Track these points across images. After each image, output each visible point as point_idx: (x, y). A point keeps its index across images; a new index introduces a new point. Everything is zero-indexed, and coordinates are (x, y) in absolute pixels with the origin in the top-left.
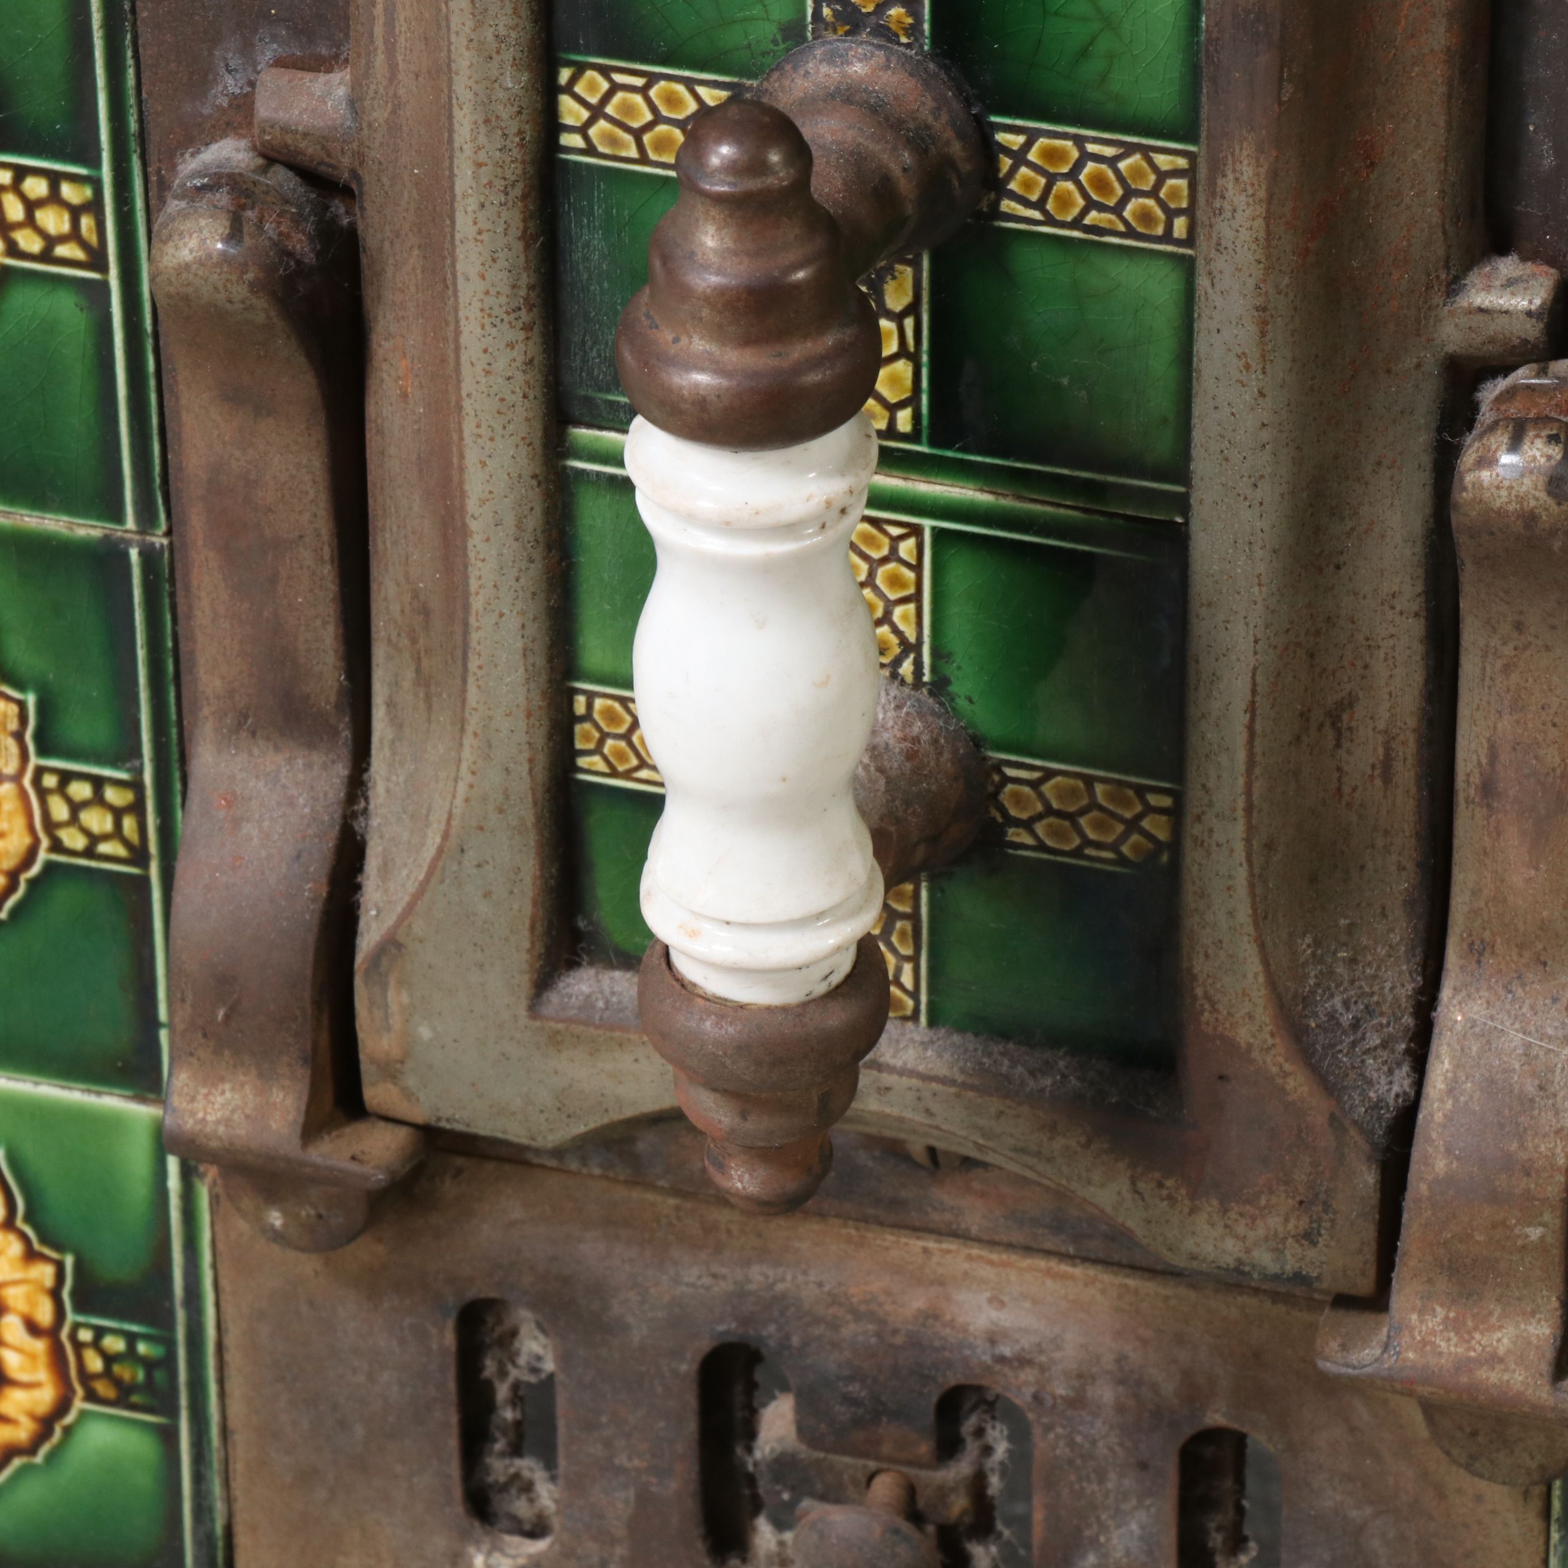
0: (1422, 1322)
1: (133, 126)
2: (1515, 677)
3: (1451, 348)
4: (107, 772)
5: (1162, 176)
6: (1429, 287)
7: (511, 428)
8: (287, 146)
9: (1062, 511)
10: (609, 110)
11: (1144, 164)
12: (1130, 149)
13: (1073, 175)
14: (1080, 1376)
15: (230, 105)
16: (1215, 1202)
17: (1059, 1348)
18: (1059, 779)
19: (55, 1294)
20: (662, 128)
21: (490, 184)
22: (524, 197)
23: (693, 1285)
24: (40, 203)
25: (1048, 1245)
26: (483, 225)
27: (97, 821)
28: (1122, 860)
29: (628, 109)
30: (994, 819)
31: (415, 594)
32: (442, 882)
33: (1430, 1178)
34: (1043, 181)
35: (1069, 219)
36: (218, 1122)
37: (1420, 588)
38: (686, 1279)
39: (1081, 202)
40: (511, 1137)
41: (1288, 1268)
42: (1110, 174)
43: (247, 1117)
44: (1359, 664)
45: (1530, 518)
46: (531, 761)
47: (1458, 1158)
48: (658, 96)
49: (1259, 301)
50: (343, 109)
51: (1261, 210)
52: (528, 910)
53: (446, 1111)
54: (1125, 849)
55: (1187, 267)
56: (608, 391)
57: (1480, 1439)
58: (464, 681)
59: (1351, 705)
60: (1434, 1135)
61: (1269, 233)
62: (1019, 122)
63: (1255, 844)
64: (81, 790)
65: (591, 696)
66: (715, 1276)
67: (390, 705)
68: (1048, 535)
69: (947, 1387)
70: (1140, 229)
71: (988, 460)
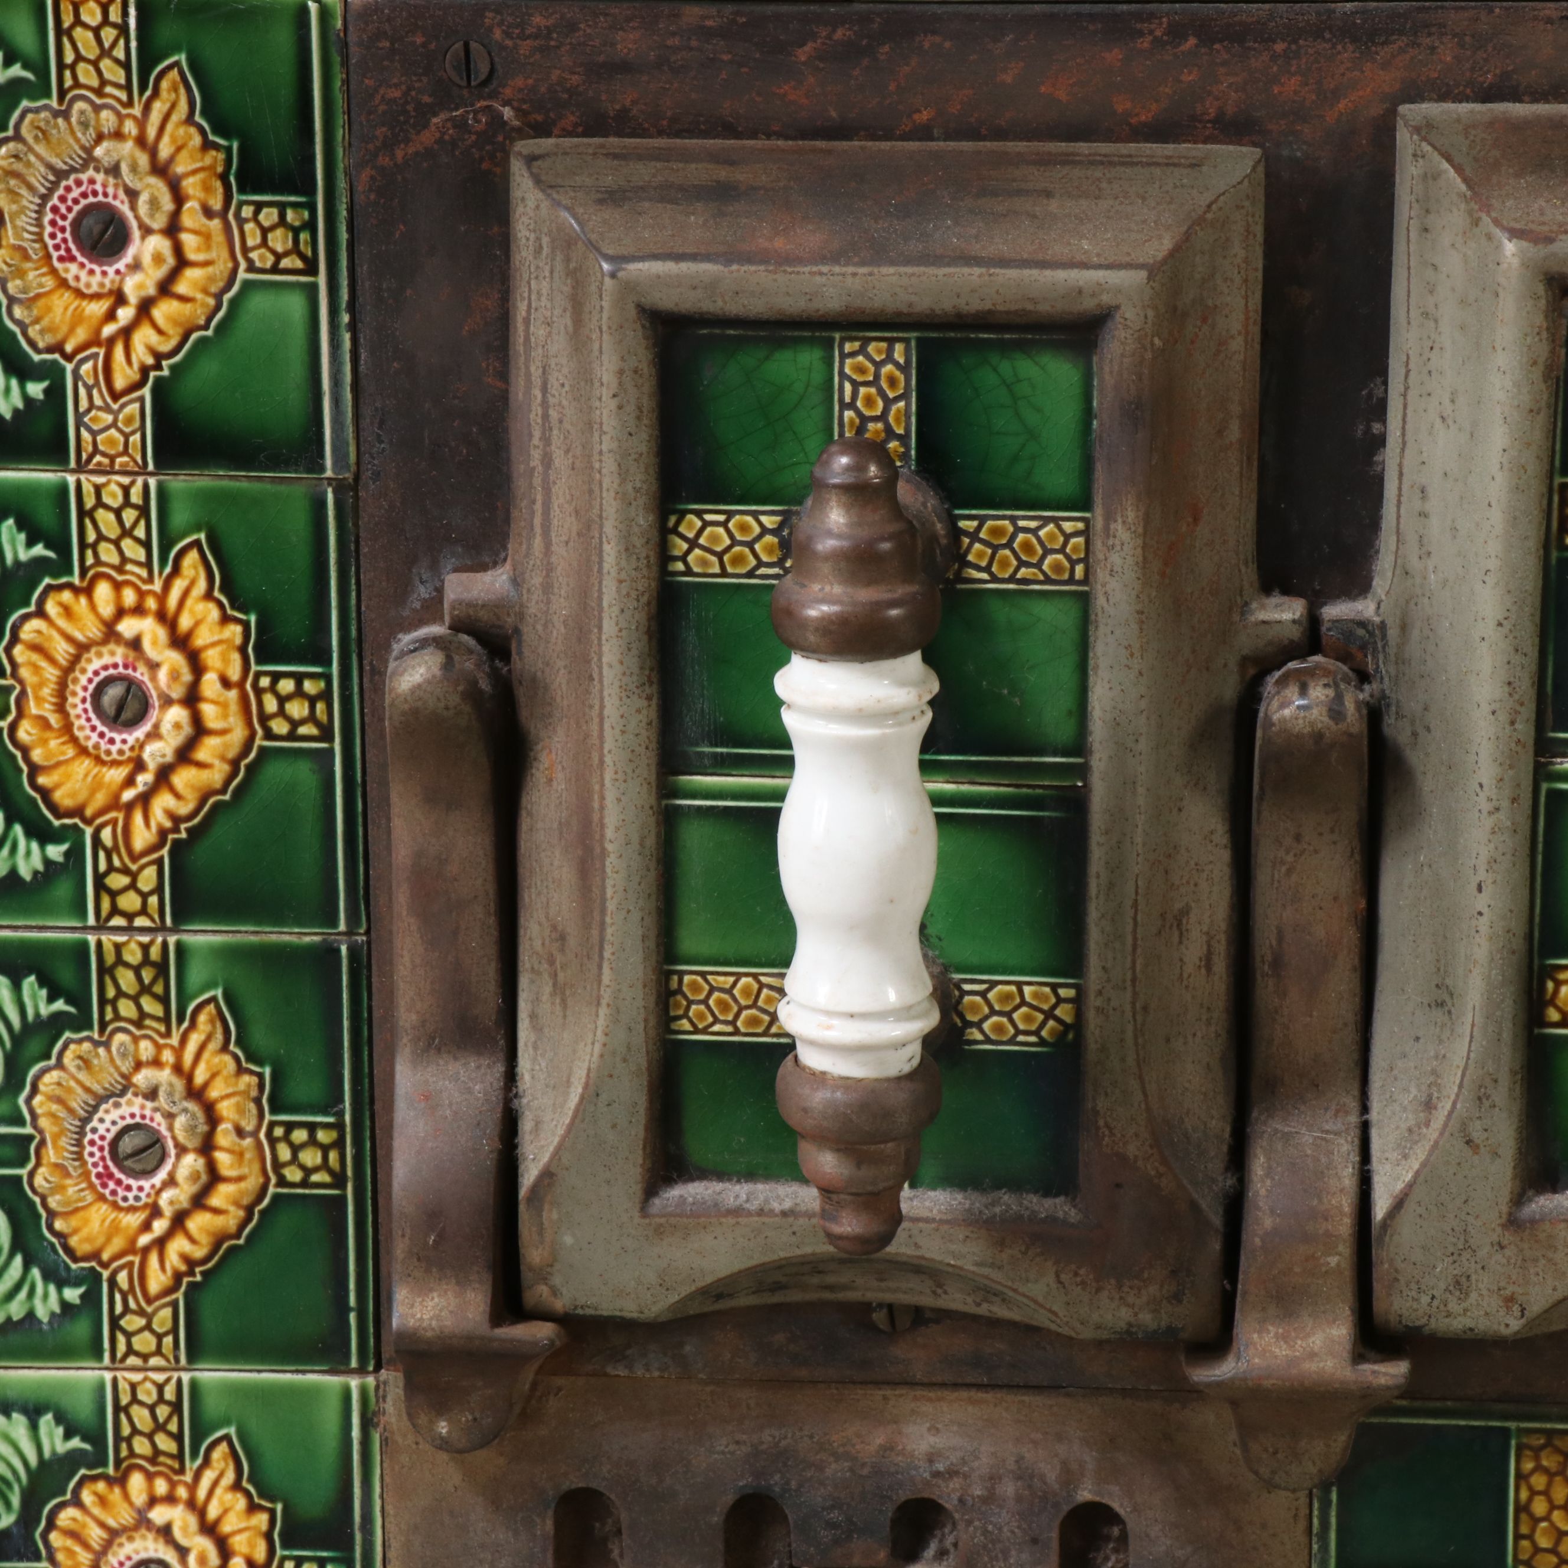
0: (1261, 1338)
1: (354, 633)
2: (1294, 877)
3: (1245, 652)
4: (319, 1119)
5: (1067, 537)
6: (1230, 609)
7: (637, 771)
8: (469, 616)
9: (1002, 789)
10: (702, 541)
11: (1056, 531)
12: (1047, 520)
13: (1009, 545)
14: (991, 1478)
15: (422, 607)
16: (1113, 1281)
17: (977, 1458)
18: (1000, 987)
19: (268, 1536)
20: (737, 549)
21: (628, 595)
22: (649, 603)
23: (723, 1453)
24: (289, 697)
25: (969, 1379)
26: (623, 625)
27: (310, 1157)
28: (1042, 1042)
29: (715, 538)
30: (955, 1024)
31: (554, 928)
32: (583, 1121)
33: (1260, 1232)
34: (989, 551)
35: (1007, 576)
36: (431, 1319)
37: (1226, 828)
38: (719, 1448)
39: (1015, 563)
40: (627, 1315)
41: (1163, 1324)
42: (1034, 541)
43: (451, 1312)
44: (1192, 882)
45: (1318, 736)
46: (646, 1020)
47: (1279, 1215)
48: (735, 526)
49: (1139, 607)
50: (507, 586)
51: (1140, 542)
52: (642, 1134)
53: (582, 1301)
54: (1044, 1033)
55: (1084, 600)
56: (697, 745)
57: (1279, 1456)
58: (600, 967)
59: (1188, 913)
60: (1261, 1204)
61: (1145, 558)
62: (974, 512)
63: (1138, 1005)
64: (300, 1136)
65: (681, 974)
66: (737, 1443)
67: (533, 1016)
68: (993, 808)
69: (899, 1503)
70: (1054, 577)
71: (953, 758)
